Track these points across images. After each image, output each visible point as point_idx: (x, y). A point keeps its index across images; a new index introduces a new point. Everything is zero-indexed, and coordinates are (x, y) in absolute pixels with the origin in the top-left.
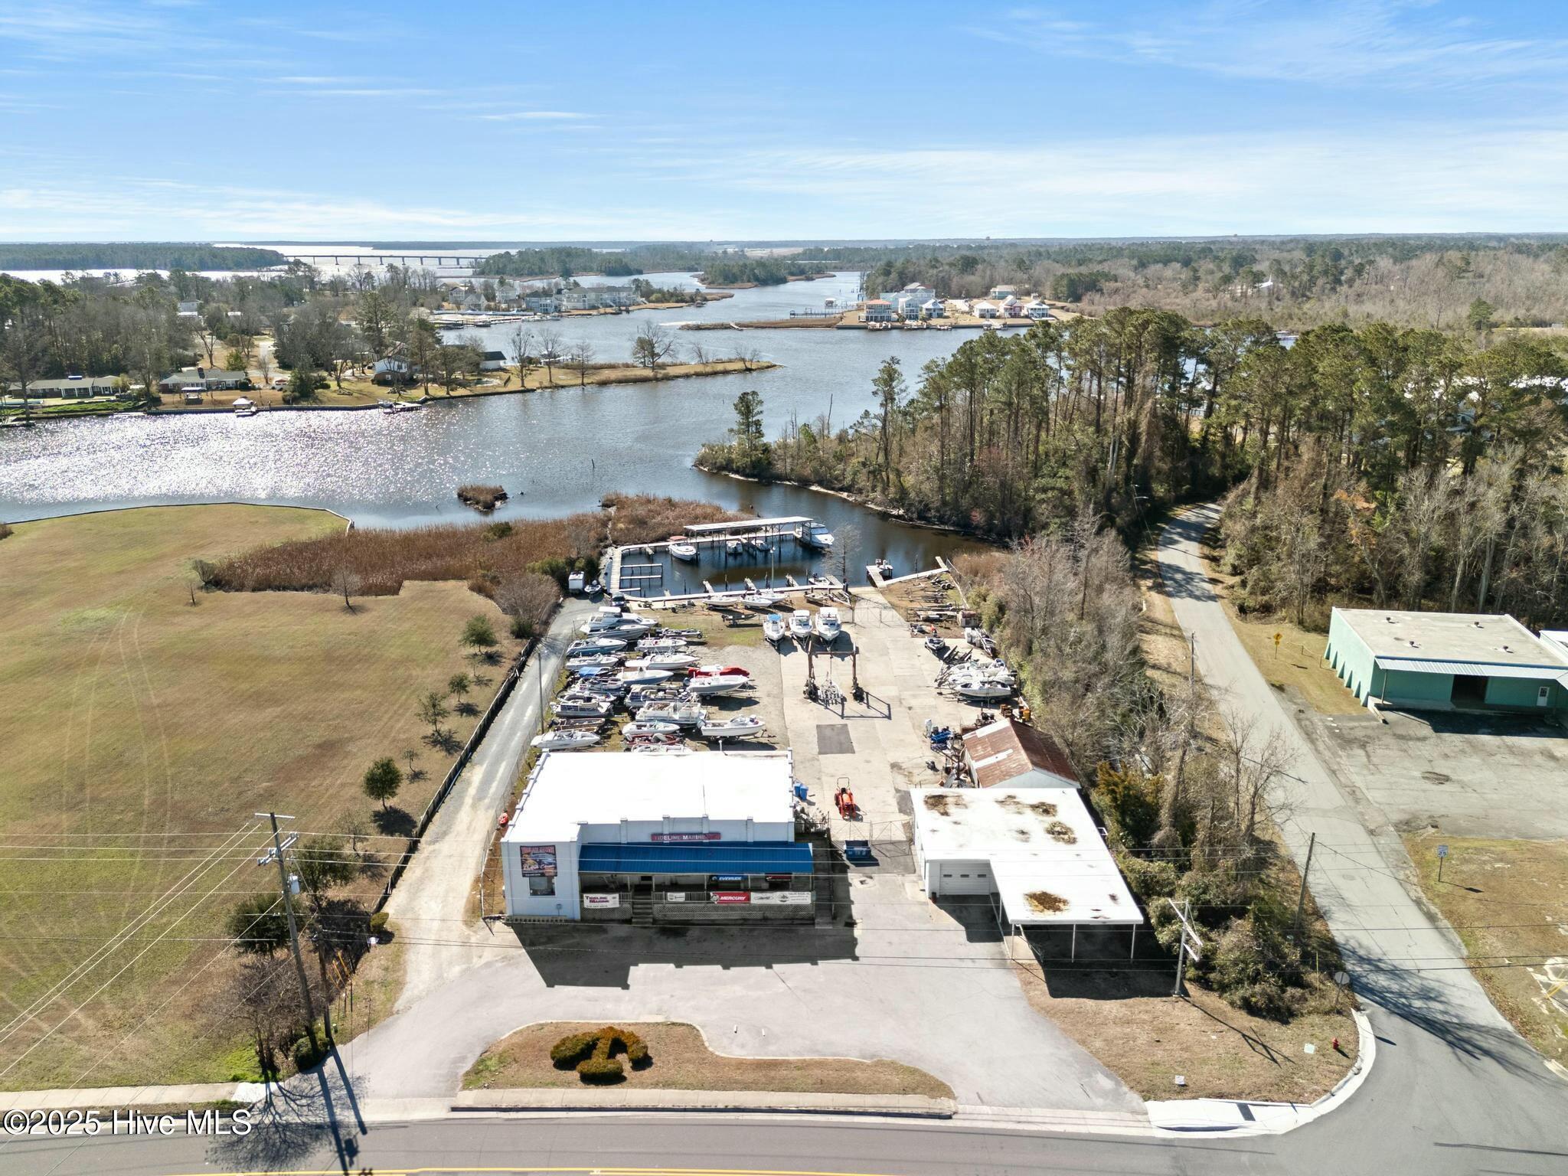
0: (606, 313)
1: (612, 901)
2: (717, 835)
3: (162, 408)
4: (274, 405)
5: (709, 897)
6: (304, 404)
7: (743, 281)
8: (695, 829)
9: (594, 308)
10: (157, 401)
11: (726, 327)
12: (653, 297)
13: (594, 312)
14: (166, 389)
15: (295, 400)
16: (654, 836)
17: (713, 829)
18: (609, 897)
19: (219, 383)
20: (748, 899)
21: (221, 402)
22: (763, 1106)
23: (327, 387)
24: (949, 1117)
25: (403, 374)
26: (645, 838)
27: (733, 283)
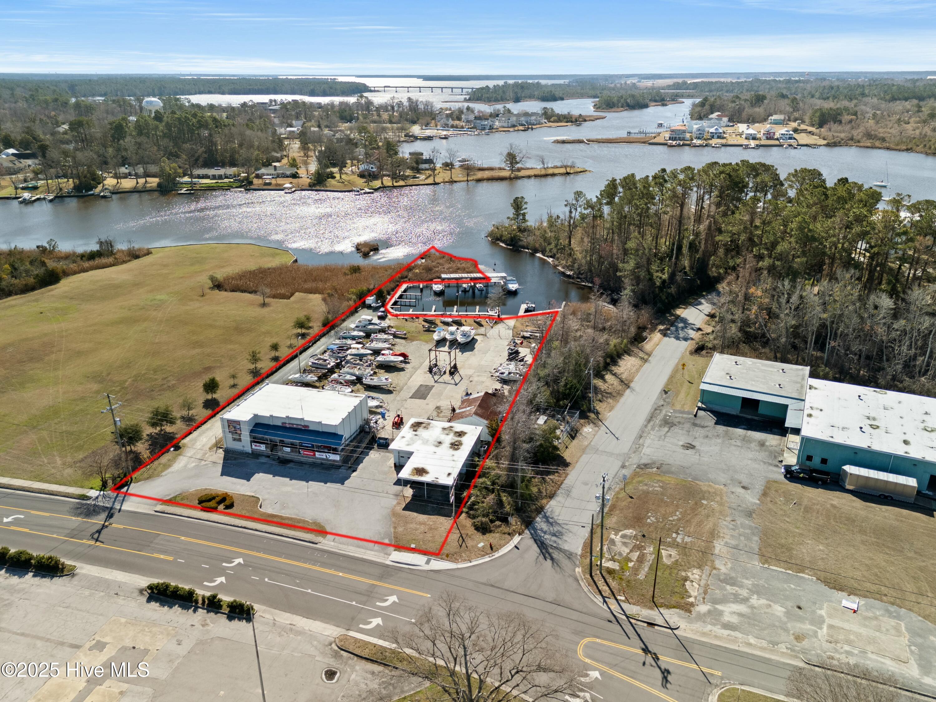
0: (518, 130)
1: (263, 447)
2: (308, 426)
3: (252, 187)
4: (304, 188)
5: (299, 452)
6: (318, 188)
7: (618, 107)
8: (299, 423)
9: (514, 126)
10: (251, 183)
11: (580, 142)
12: (552, 119)
13: (511, 130)
14: (258, 177)
15: (314, 185)
16: (283, 423)
17: (306, 424)
18: (262, 445)
19: (283, 174)
20: (315, 455)
21: (280, 185)
22: (254, 528)
23: (334, 177)
24: (316, 544)
25: (373, 172)
26: (280, 424)
27: (612, 108)
